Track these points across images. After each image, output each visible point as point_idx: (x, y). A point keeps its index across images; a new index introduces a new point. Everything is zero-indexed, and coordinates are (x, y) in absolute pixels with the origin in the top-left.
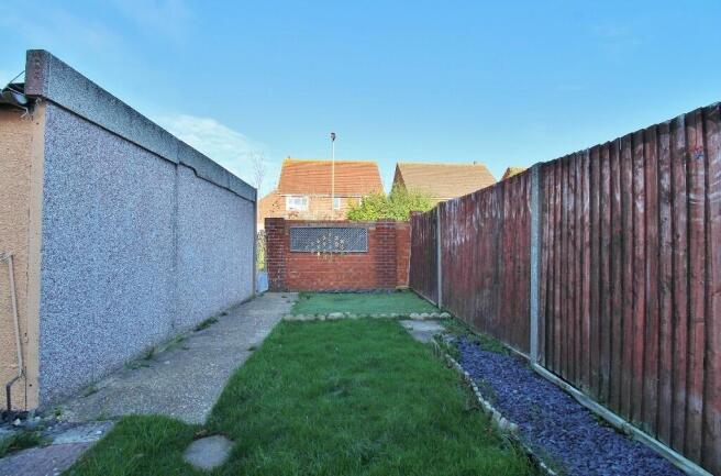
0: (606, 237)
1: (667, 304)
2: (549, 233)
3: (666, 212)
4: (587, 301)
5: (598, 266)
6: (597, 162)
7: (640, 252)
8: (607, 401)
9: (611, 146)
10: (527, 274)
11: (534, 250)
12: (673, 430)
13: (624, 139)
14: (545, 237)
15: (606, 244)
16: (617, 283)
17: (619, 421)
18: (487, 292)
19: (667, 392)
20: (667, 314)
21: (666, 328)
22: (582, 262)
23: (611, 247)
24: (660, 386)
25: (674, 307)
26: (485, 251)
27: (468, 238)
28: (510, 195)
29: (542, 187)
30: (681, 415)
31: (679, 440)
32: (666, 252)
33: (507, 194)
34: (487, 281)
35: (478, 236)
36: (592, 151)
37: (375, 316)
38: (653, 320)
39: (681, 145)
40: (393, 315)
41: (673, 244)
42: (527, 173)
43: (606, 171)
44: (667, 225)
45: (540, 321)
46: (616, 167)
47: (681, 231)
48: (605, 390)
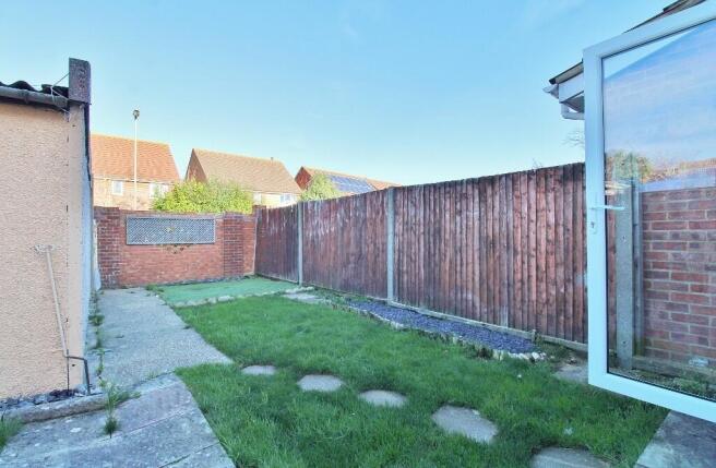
0: (432, 230)
1: (459, 258)
2: (400, 228)
3: (458, 218)
4: (422, 261)
5: (427, 243)
6: (427, 192)
7: (447, 236)
8: (434, 308)
9: (434, 185)
10: (384, 251)
11: (390, 237)
12: (462, 311)
13: (441, 184)
14: (397, 230)
15: (432, 232)
16: (437, 251)
17: (441, 314)
18: (352, 265)
19: (459, 295)
20: (459, 262)
21: (458, 269)
22: (419, 243)
23: (434, 235)
24: (456, 294)
25: (461, 260)
26: (349, 239)
27: (333, 229)
28: (371, 202)
29: (394, 201)
30: (464, 303)
31: (464, 313)
32: (458, 235)
33: (368, 202)
34: (352, 259)
35: (343, 229)
36: (425, 186)
37: (259, 295)
38: (453, 265)
39: (464, 191)
40: (273, 292)
41: (461, 233)
42: (385, 191)
43: (432, 198)
44: (459, 225)
45: (394, 278)
46: (437, 197)
47: (464, 227)
48: (432, 304)
